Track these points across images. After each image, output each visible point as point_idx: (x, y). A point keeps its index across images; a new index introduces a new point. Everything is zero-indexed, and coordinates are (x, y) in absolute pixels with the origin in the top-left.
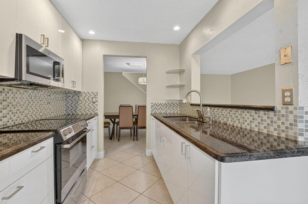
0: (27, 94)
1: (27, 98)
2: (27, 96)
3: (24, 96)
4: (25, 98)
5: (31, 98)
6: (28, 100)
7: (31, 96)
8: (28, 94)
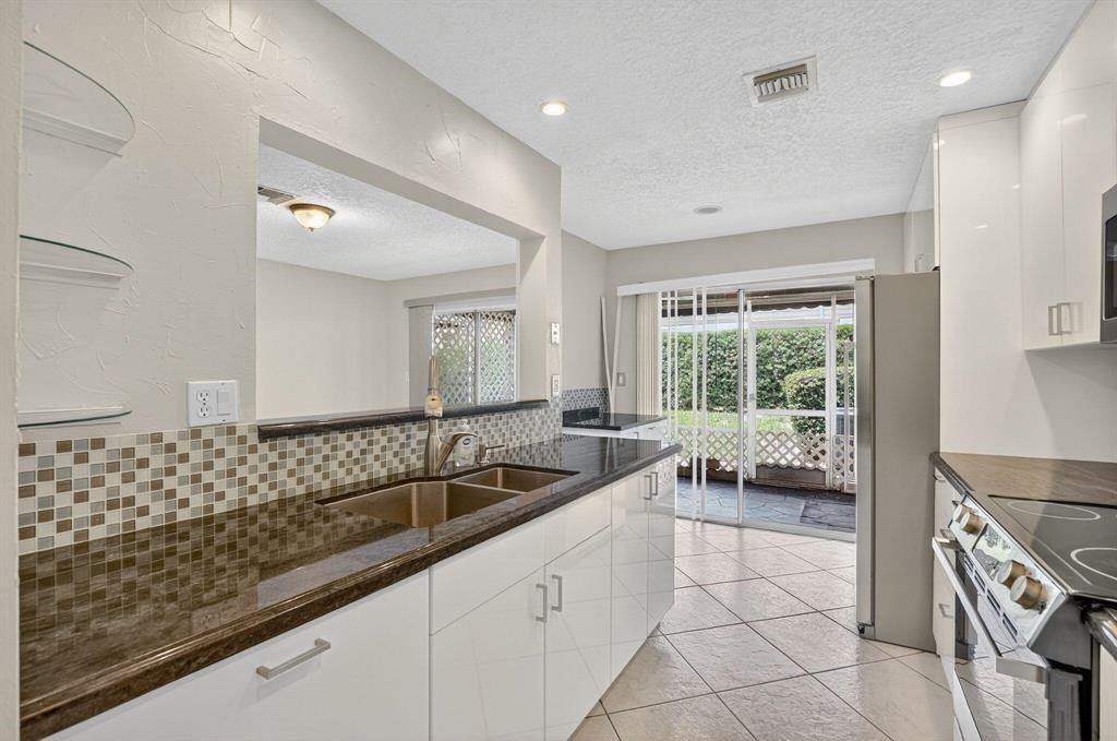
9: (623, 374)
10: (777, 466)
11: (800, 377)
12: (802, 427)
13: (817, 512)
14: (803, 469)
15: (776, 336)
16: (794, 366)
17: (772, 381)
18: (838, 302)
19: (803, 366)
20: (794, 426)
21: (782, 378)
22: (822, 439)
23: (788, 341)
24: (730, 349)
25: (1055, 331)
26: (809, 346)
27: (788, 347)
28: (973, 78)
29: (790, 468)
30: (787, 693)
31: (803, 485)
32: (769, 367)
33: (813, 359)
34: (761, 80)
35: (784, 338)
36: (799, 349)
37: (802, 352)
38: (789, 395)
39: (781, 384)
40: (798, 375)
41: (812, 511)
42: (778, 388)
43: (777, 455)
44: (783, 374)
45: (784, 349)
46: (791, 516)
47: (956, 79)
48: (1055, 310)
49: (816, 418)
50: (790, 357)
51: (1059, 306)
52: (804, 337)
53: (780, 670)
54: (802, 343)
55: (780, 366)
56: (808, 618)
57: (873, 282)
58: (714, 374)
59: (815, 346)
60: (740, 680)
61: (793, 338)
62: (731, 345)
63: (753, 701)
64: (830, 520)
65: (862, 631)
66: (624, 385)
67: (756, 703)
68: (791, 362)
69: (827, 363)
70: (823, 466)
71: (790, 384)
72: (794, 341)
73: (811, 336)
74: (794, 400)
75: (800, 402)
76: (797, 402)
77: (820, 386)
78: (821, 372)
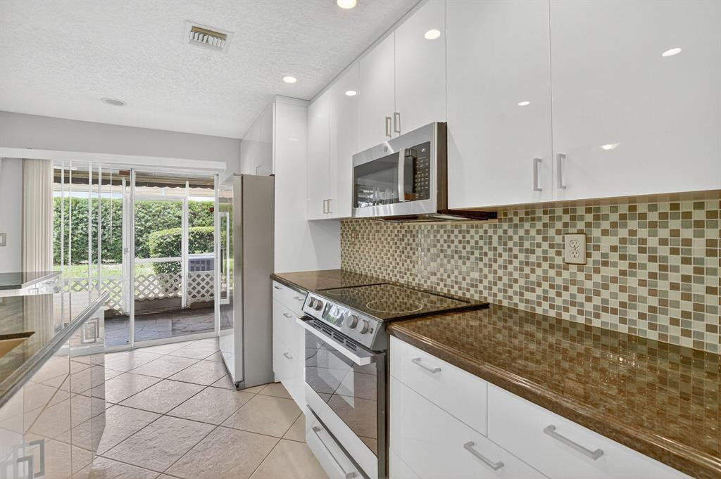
0: (477, 233)
1: (477, 242)
2: (477, 237)
3: (468, 237)
4: (472, 243)
5: (490, 243)
6: (481, 248)
7: (490, 237)
8: (481, 232)
9: (2, 235)
10: (147, 300)
11: (160, 235)
12: (160, 269)
13: (182, 325)
14: (166, 298)
16: (150, 227)
18: (190, 186)
19: (159, 227)
20: (155, 269)
23: (146, 210)
25: (326, 211)
26: (162, 213)
27: (146, 214)
28: (296, 83)
29: (156, 299)
30: (210, 445)
31: (166, 310)
33: (164, 222)
34: (196, 30)
35: (143, 207)
36: (154, 216)
37: (156, 217)
38: (152, 248)
40: (157, 233)
41: (178, 326)
43: (146, 292)
45: (144, 215)
46: (165, 332)
47: (290, 80)
48: (326, 202)
49: (172, 262)
50: (147, 221)
51: (328, 201)
52: (158, 207)
53: (201, 433)
54: (157, 211)
56: (204, 393)
57: (242, 177)
58: (81, 234)
59: (166, 213)
60: (177, 454)
61: (150, 207)
63: (191, 462)
64: (191, 328)
65: (237, 386)
66: (3, 245)
67: (194, 462)
68: (149, 224)
69: (183, 225)
70: (179, 294)
71: (153, 239)
72: (151, 210)
73: (163, 206)
74: (155, 251)
75: (160, 252)
76: (158, 252)
77: (174, 241)
78: (175, 231)
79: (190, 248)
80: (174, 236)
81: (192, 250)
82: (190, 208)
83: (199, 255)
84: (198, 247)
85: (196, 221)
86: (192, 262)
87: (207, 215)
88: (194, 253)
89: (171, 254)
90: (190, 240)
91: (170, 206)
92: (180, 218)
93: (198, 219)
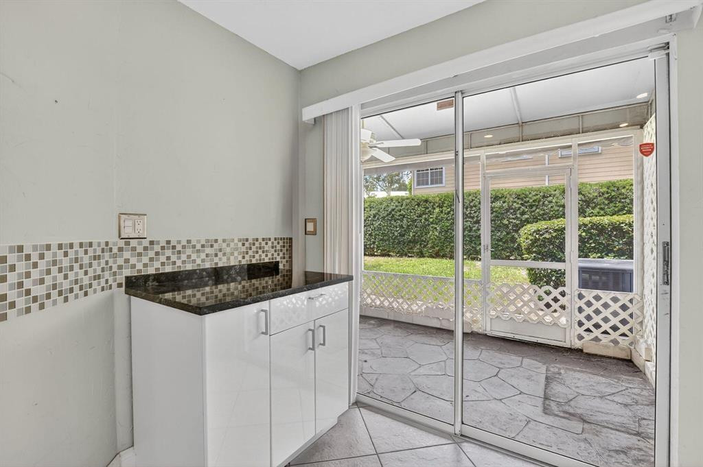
9: (314, 220)
11: (535, 228)
12: (536, 278)
14: (540, 323)
15: (511, 195)
16: (527, 220)
17: (508, 234)
19: (536, 220)
20: (529, 276)
21: (517, 231)
22: (563, 294)
23: (522, 200)
24: (471, 207)
26: (541, 203)
27: (521, 204)
32: (505, 222)
33: (544, 214)
35: (518, 197)
36: (531, 206)
37: (534, 208)
38: (524, 245)
39: (516, 236)
40: (532, 227)
42: (513, 240)
44: (517, 228)
45: (519, 206)
49: (555, 270)
50: (523, 213)
52: (536, 195)
54: (534, 201)
55: (514, 221)
59: (547, 203)
61: (526, 196)
62: (472, 204)
66: (314, 233)
68: (525, 217)
69: (568, 216)
70: (563, 321)
71: (525, 235)
72: (528, 199)
73: (541, 194)
74: (529, 251)
75: (535, 252)
76: (532, 253)
77: (556, 237)
78: (556, 223)
79: (581, 249)
80: (555, 231)
81: (584, 252)
82: (580, 193)
83: (594, 262)
84: (594, 248)
85: (589, 211)
86: (582, 270)
87: (606, 202)
88: (587, 256)
89: (550, 256)
90: (580, 236)
91: (553, 193)
92: (563, 206)
93: (593, 208)
